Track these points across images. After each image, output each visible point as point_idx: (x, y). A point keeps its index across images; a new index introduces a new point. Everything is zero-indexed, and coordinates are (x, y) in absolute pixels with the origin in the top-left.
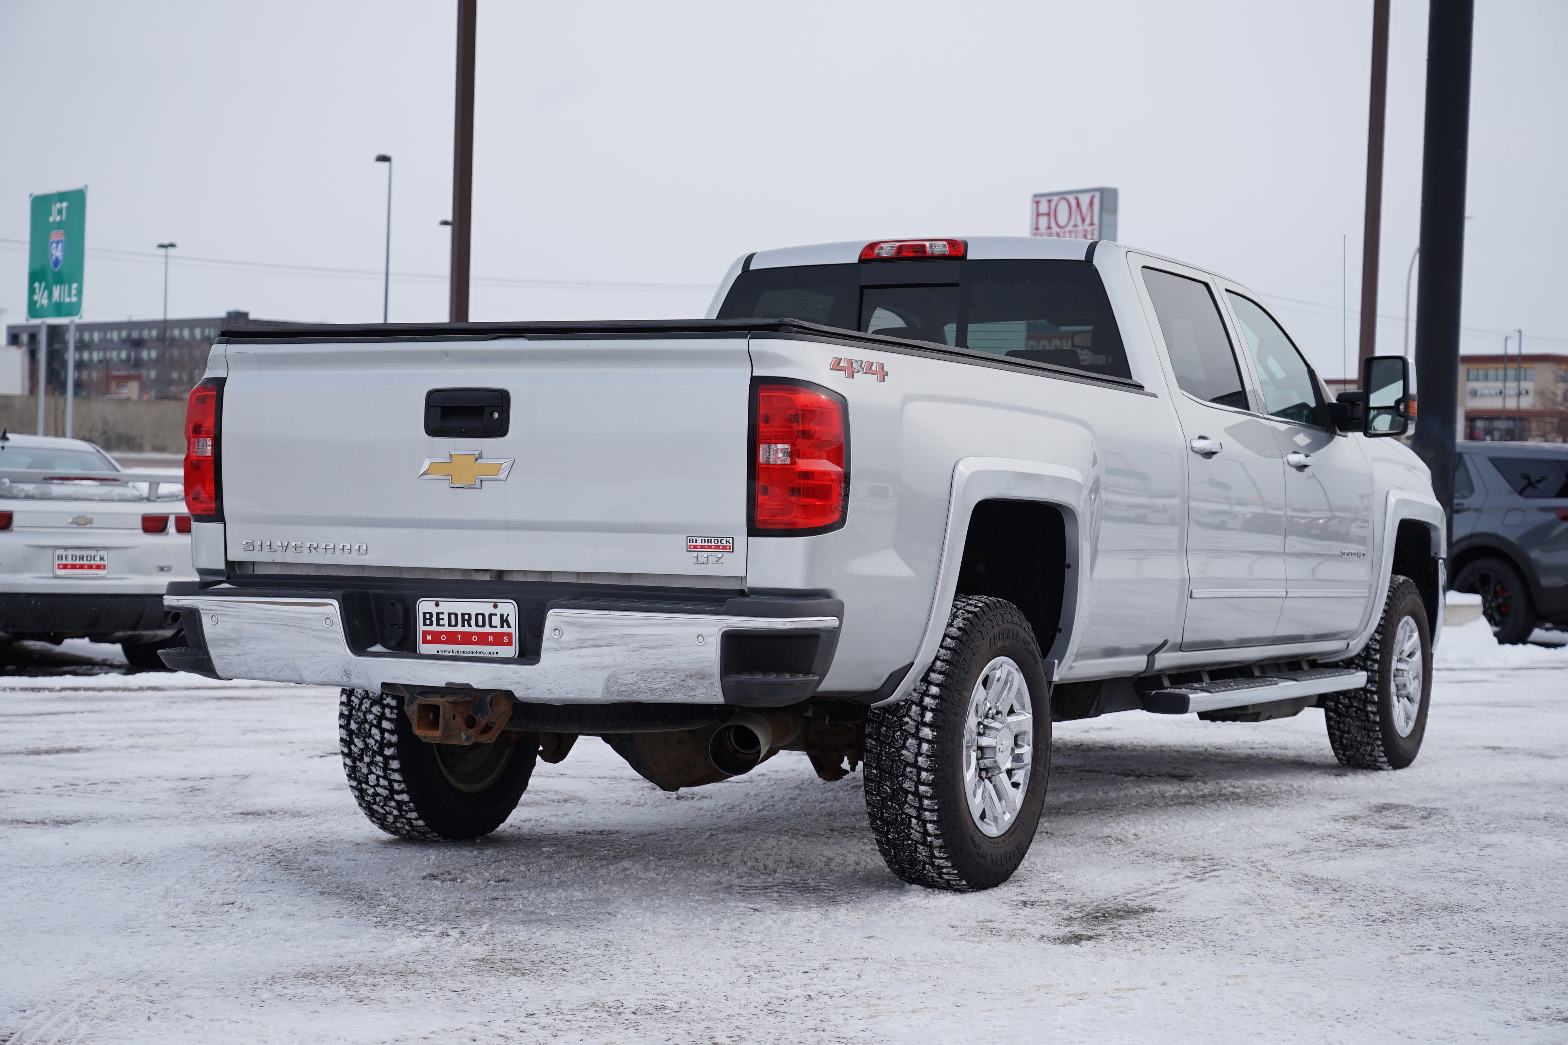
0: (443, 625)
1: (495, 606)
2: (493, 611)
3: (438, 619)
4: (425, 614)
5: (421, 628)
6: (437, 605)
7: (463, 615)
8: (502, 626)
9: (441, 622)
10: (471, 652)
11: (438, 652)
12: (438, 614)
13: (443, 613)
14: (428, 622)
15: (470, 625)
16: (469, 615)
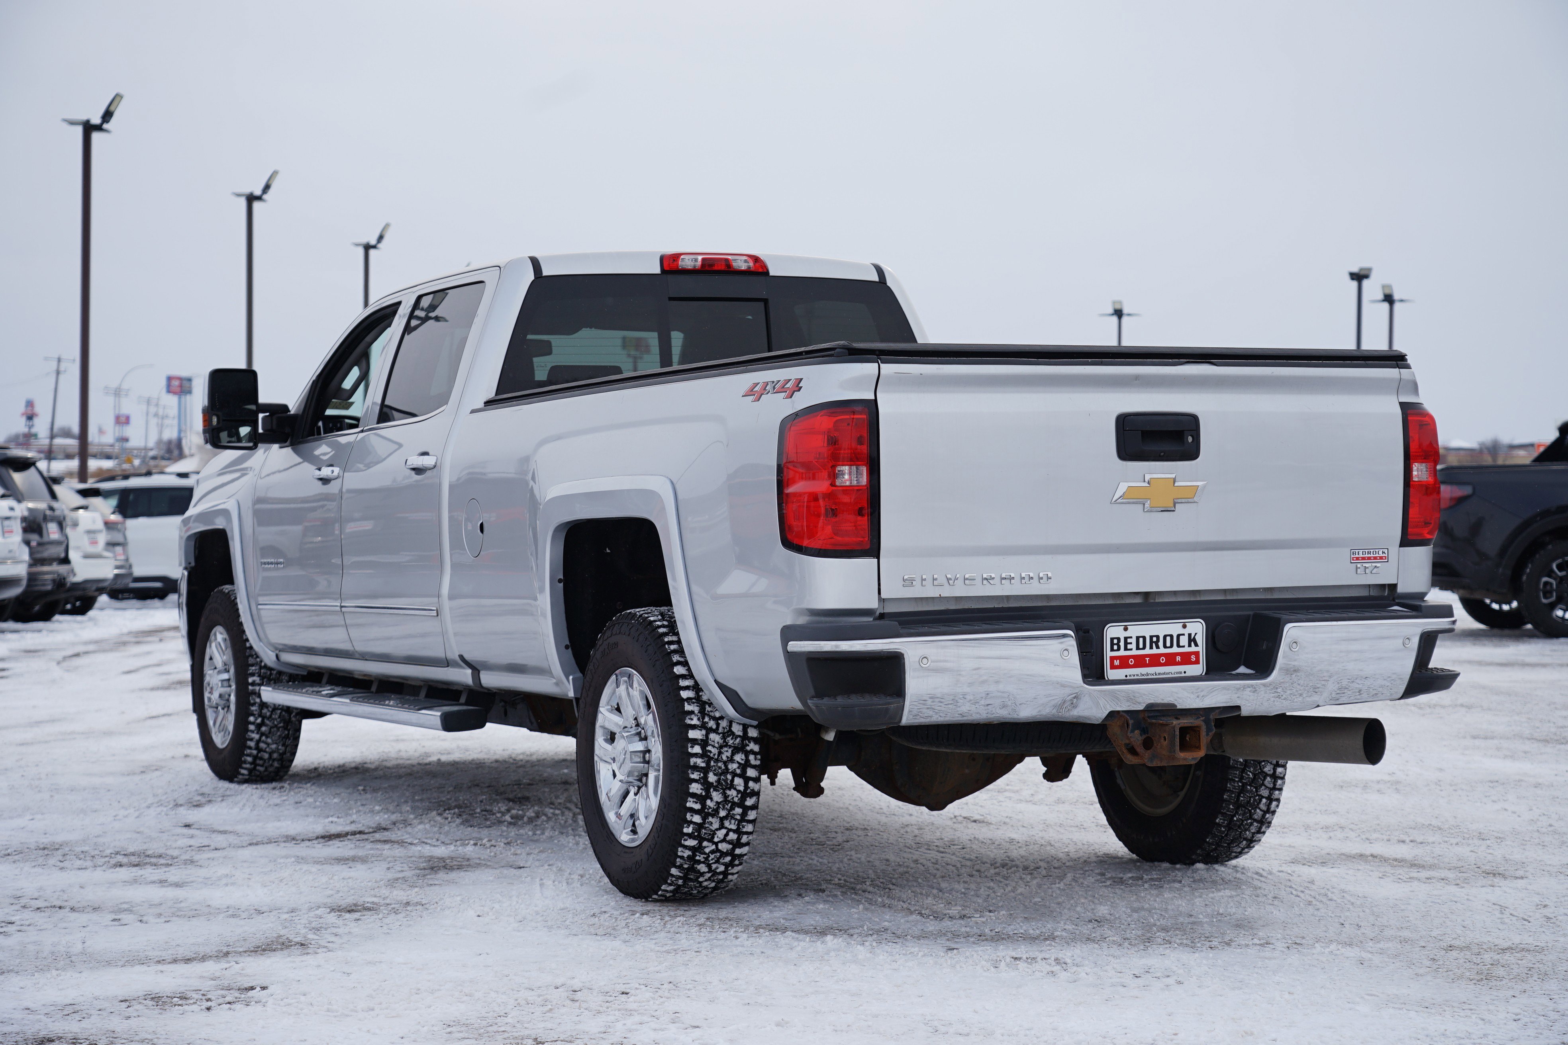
0: (1131, 649)
1: (1184, 627)
2: (1182, 631)
3: (1126, 643)
4: (1112, 639)
5: (1108, 654)
6: (1126, 629)
7: (1151, 637)
8: (1190, 646)
9: (1129, 646)
10: (1160, 674)
11: (1126, 676)
12: (1126, 639)
13: (1131, 637)
14: (1115, 647)
15: (1158, 647)
16: (1158, 637)
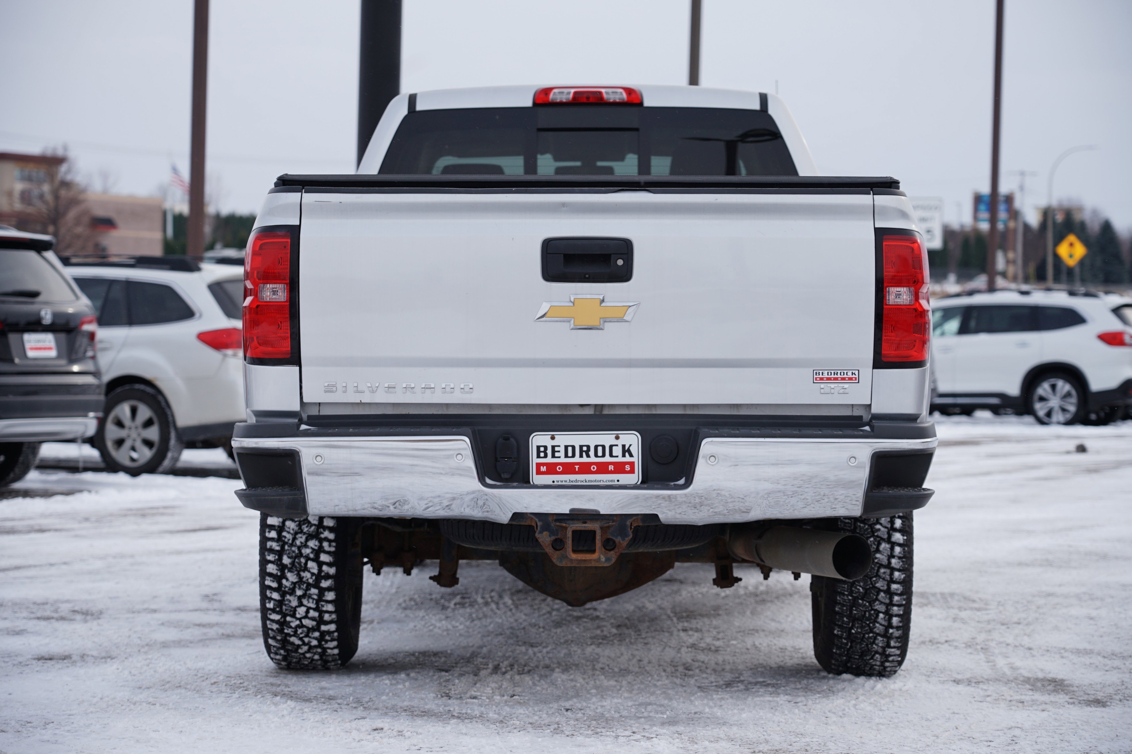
0: (559, 457)
1: (617, 438)
2: (615, 442)
3: (554, 452)
4: (538, 447)
5: (534, 460)
6: (553, 438)
7: (581, 447)
8: (624, 456)
9: (557, 454)
10: (590, 481)
11: (553, 482)
12: (553, 447)
13: (559, 446)
14: (542, 455)
15: (588, 456)
16: (588, 447)
